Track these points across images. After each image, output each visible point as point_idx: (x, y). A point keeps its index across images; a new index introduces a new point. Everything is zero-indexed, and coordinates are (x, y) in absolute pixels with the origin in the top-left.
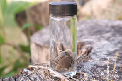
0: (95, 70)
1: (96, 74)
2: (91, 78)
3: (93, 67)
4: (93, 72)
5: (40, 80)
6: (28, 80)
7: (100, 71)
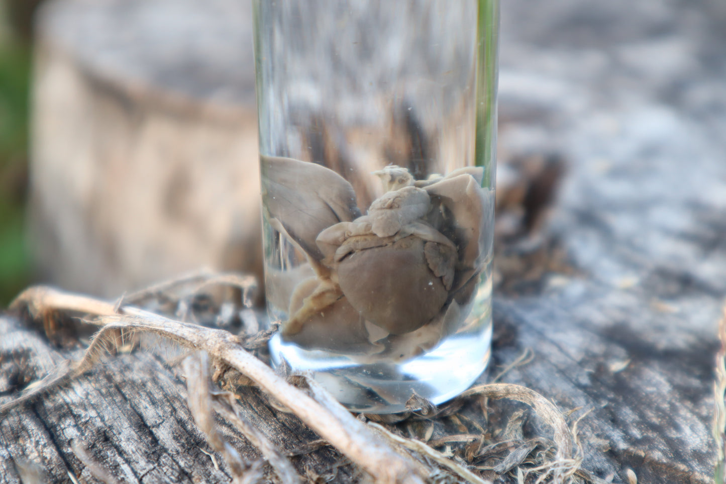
0: (621, 386)
2: (602, 461)
3: (598, 348)
4: (610, 403)
5: (147, 455)
6: (32, 452)
7: (668, 399)
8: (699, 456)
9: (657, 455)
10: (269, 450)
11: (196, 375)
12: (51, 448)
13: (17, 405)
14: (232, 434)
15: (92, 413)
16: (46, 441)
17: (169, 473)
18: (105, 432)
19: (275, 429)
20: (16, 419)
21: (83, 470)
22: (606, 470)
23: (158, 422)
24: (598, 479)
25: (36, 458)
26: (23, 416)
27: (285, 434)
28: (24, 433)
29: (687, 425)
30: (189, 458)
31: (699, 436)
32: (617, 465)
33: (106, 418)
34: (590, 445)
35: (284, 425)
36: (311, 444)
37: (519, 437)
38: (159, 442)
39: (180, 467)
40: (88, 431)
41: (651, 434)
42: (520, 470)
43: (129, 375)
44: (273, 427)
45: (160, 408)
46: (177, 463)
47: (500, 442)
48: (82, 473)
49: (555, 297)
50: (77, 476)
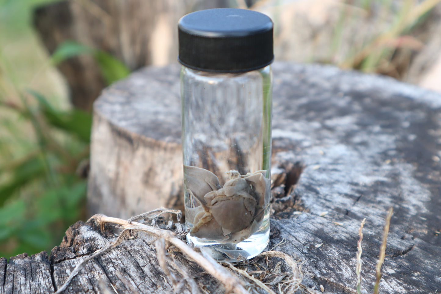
0: (319, 253)
1: (325, 271)
2: (311, 282)
4: (315, 260)
5: (140, 277)
6: (97, 276)
7: (337, 259)
8: (348, 280)
9: (332, 280)
10: (186, 275)
11: (160, 247)
12: (104, 274)
13: (91, 259)
14: (172, 270)
15: (120, 262)
16: (102, 272)
17: (148, 284)
18: (124, 269)
19: (188, 268)
20: (91, 264)
21: (116, 283)
22: (312, 285)
23: (144, 265)
24: (309, 288)
25: (99, 278)
26: (93, 263)
27: (192, 270)
28: (94, 269)
29: (344, 268)
30: (156, 278)
31: (348, 273)
32: (317, 283)
33: (125, 264)
34: (306, 275)
35: (191, 266)
36: (201, 273)
37: (280, 272)
38: (145, 273)
39: (152, 282)
40: (118, 268)
41: (330, 272)
42: (279, 284)
43: (133, 247)
44: (187, 267)
45: (145, 260)
46: (151, 280)
47: (272, 274)
48: (116, 284)
49: (295, 219)
50: (114, 285)
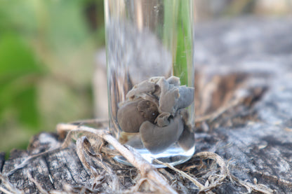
0: (261, 153)
1: (261, 167)
2: (246, 176)
4: (255, 158)
6: (40, 170)
7: (278, 157)
9: (266, 173)
15: (64, 159)
16: (45, 166)
17: (83, 175)
18: (66, 164)
20: (38, 160)
21: (54, 174)
22: (246, 179)
24: (241, 180)
26: (41, 160)
28: (39, 164)
29: (282, 165)
31: (286, 168)
32: (251, 177)
33: (68, 160)
38: (83, 167)
40: (60, 164)
41: (266, 167)
50: (52, 176)
